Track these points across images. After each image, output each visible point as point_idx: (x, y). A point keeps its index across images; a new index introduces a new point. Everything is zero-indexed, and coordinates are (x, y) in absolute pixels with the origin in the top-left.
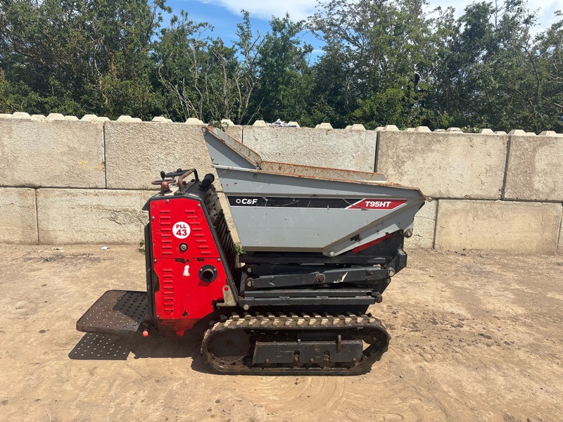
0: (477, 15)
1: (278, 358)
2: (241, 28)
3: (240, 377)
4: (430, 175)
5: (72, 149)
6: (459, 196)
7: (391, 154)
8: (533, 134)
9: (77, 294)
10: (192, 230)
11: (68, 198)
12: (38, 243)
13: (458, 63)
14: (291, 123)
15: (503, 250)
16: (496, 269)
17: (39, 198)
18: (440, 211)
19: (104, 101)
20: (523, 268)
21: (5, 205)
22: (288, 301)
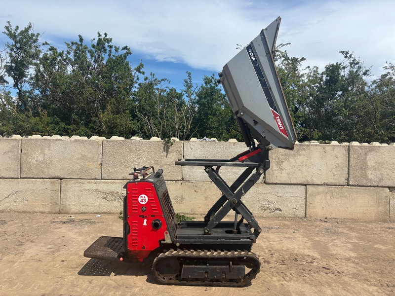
0: (333, 70)
1: (196, 276)
2: (186, 82)
3: (173, 286)
4: (300, 170)
5: (83, 156)
6: (320, 183)
7: (274, 157)
8: (367, 144)
9: (82, 242)
10: (148, 199)
11: (79, 185)
12: (60, 213)
13: (323, 99)
14: (212, 139)
15: (352, 219)
16: (345, 231)
17: (62, 185)
18: (308, 193)
19: (103, 127)
20: (364, 230)
21: (42, 190)
22: (201, 241)
